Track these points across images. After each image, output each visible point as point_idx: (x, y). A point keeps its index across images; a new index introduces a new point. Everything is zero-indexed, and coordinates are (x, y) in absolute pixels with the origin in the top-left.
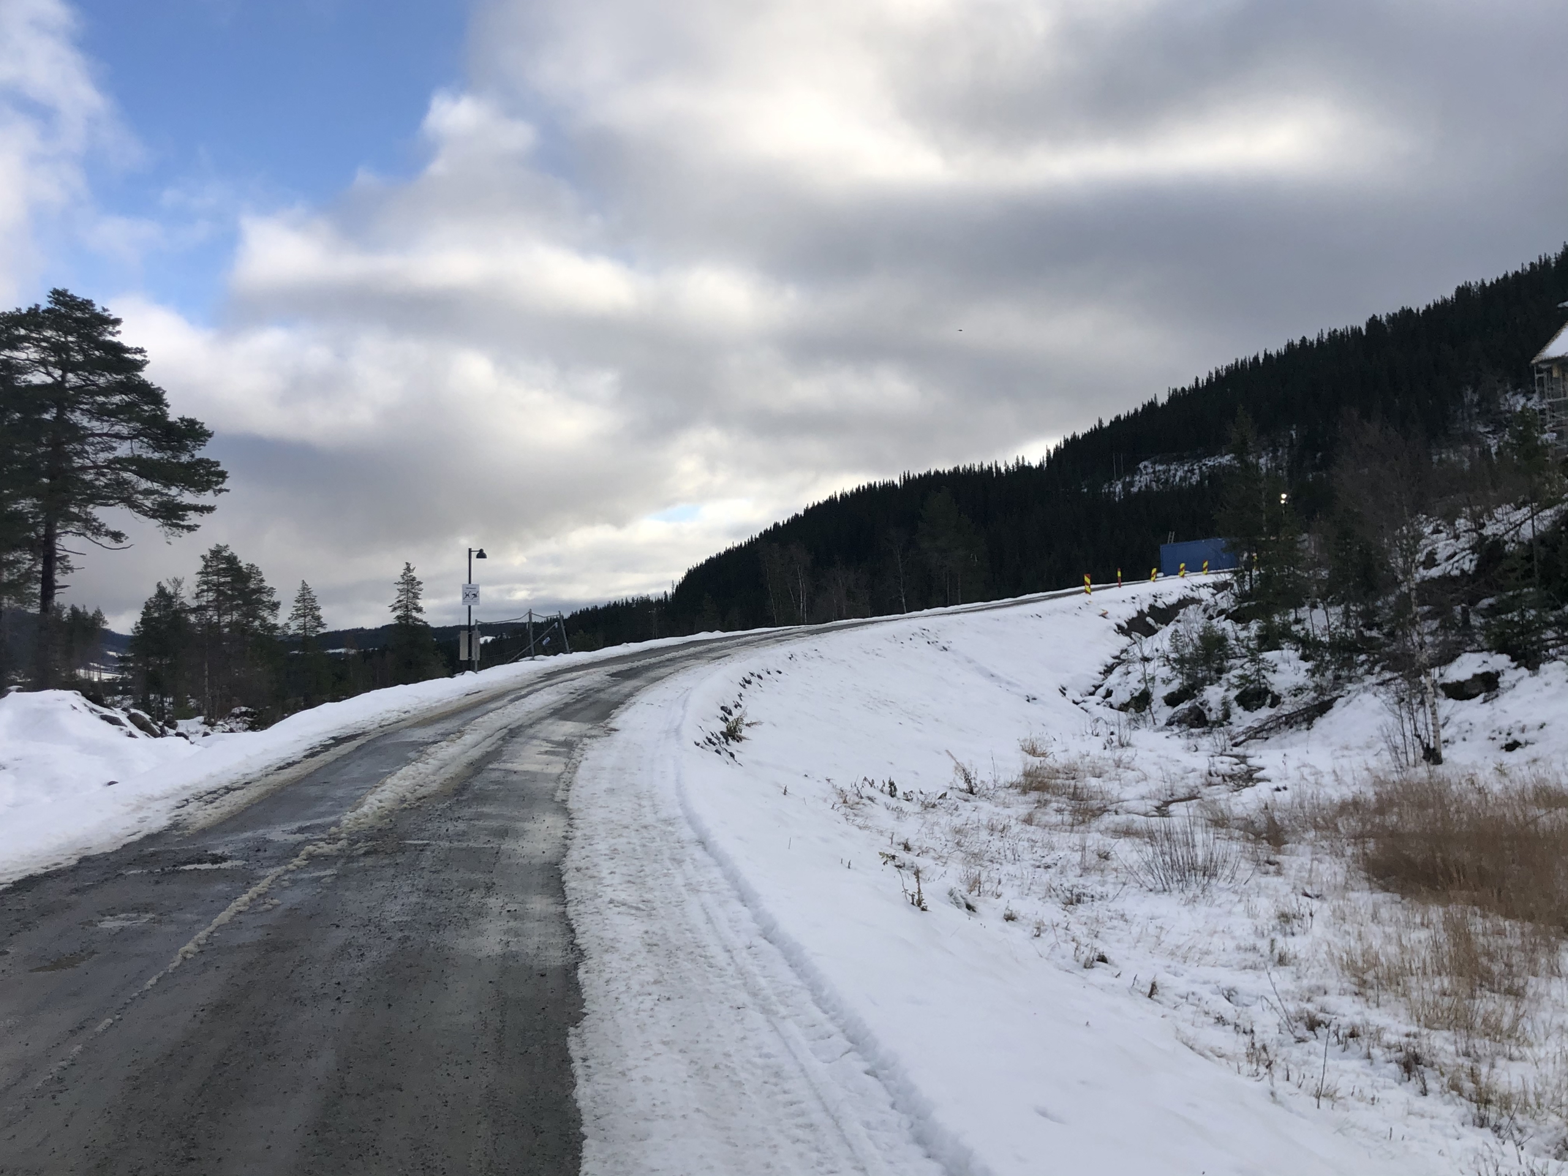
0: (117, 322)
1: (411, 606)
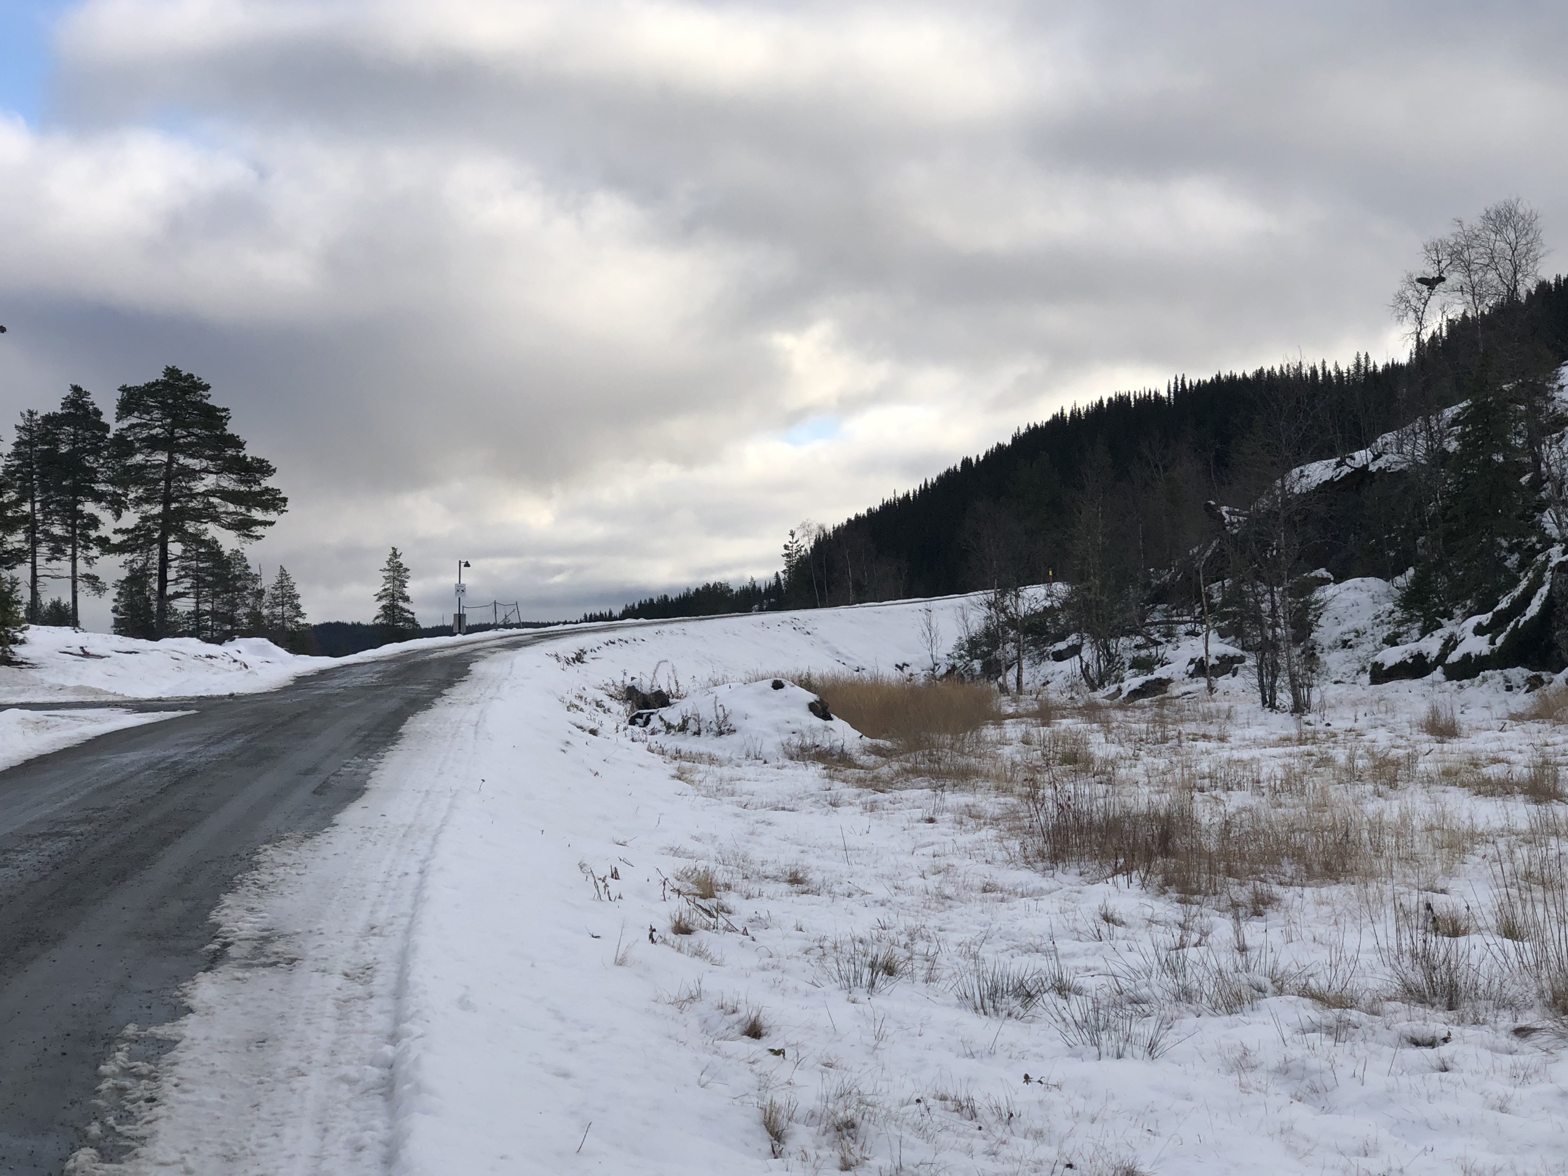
0: (207, 387)
1: (397, 595)
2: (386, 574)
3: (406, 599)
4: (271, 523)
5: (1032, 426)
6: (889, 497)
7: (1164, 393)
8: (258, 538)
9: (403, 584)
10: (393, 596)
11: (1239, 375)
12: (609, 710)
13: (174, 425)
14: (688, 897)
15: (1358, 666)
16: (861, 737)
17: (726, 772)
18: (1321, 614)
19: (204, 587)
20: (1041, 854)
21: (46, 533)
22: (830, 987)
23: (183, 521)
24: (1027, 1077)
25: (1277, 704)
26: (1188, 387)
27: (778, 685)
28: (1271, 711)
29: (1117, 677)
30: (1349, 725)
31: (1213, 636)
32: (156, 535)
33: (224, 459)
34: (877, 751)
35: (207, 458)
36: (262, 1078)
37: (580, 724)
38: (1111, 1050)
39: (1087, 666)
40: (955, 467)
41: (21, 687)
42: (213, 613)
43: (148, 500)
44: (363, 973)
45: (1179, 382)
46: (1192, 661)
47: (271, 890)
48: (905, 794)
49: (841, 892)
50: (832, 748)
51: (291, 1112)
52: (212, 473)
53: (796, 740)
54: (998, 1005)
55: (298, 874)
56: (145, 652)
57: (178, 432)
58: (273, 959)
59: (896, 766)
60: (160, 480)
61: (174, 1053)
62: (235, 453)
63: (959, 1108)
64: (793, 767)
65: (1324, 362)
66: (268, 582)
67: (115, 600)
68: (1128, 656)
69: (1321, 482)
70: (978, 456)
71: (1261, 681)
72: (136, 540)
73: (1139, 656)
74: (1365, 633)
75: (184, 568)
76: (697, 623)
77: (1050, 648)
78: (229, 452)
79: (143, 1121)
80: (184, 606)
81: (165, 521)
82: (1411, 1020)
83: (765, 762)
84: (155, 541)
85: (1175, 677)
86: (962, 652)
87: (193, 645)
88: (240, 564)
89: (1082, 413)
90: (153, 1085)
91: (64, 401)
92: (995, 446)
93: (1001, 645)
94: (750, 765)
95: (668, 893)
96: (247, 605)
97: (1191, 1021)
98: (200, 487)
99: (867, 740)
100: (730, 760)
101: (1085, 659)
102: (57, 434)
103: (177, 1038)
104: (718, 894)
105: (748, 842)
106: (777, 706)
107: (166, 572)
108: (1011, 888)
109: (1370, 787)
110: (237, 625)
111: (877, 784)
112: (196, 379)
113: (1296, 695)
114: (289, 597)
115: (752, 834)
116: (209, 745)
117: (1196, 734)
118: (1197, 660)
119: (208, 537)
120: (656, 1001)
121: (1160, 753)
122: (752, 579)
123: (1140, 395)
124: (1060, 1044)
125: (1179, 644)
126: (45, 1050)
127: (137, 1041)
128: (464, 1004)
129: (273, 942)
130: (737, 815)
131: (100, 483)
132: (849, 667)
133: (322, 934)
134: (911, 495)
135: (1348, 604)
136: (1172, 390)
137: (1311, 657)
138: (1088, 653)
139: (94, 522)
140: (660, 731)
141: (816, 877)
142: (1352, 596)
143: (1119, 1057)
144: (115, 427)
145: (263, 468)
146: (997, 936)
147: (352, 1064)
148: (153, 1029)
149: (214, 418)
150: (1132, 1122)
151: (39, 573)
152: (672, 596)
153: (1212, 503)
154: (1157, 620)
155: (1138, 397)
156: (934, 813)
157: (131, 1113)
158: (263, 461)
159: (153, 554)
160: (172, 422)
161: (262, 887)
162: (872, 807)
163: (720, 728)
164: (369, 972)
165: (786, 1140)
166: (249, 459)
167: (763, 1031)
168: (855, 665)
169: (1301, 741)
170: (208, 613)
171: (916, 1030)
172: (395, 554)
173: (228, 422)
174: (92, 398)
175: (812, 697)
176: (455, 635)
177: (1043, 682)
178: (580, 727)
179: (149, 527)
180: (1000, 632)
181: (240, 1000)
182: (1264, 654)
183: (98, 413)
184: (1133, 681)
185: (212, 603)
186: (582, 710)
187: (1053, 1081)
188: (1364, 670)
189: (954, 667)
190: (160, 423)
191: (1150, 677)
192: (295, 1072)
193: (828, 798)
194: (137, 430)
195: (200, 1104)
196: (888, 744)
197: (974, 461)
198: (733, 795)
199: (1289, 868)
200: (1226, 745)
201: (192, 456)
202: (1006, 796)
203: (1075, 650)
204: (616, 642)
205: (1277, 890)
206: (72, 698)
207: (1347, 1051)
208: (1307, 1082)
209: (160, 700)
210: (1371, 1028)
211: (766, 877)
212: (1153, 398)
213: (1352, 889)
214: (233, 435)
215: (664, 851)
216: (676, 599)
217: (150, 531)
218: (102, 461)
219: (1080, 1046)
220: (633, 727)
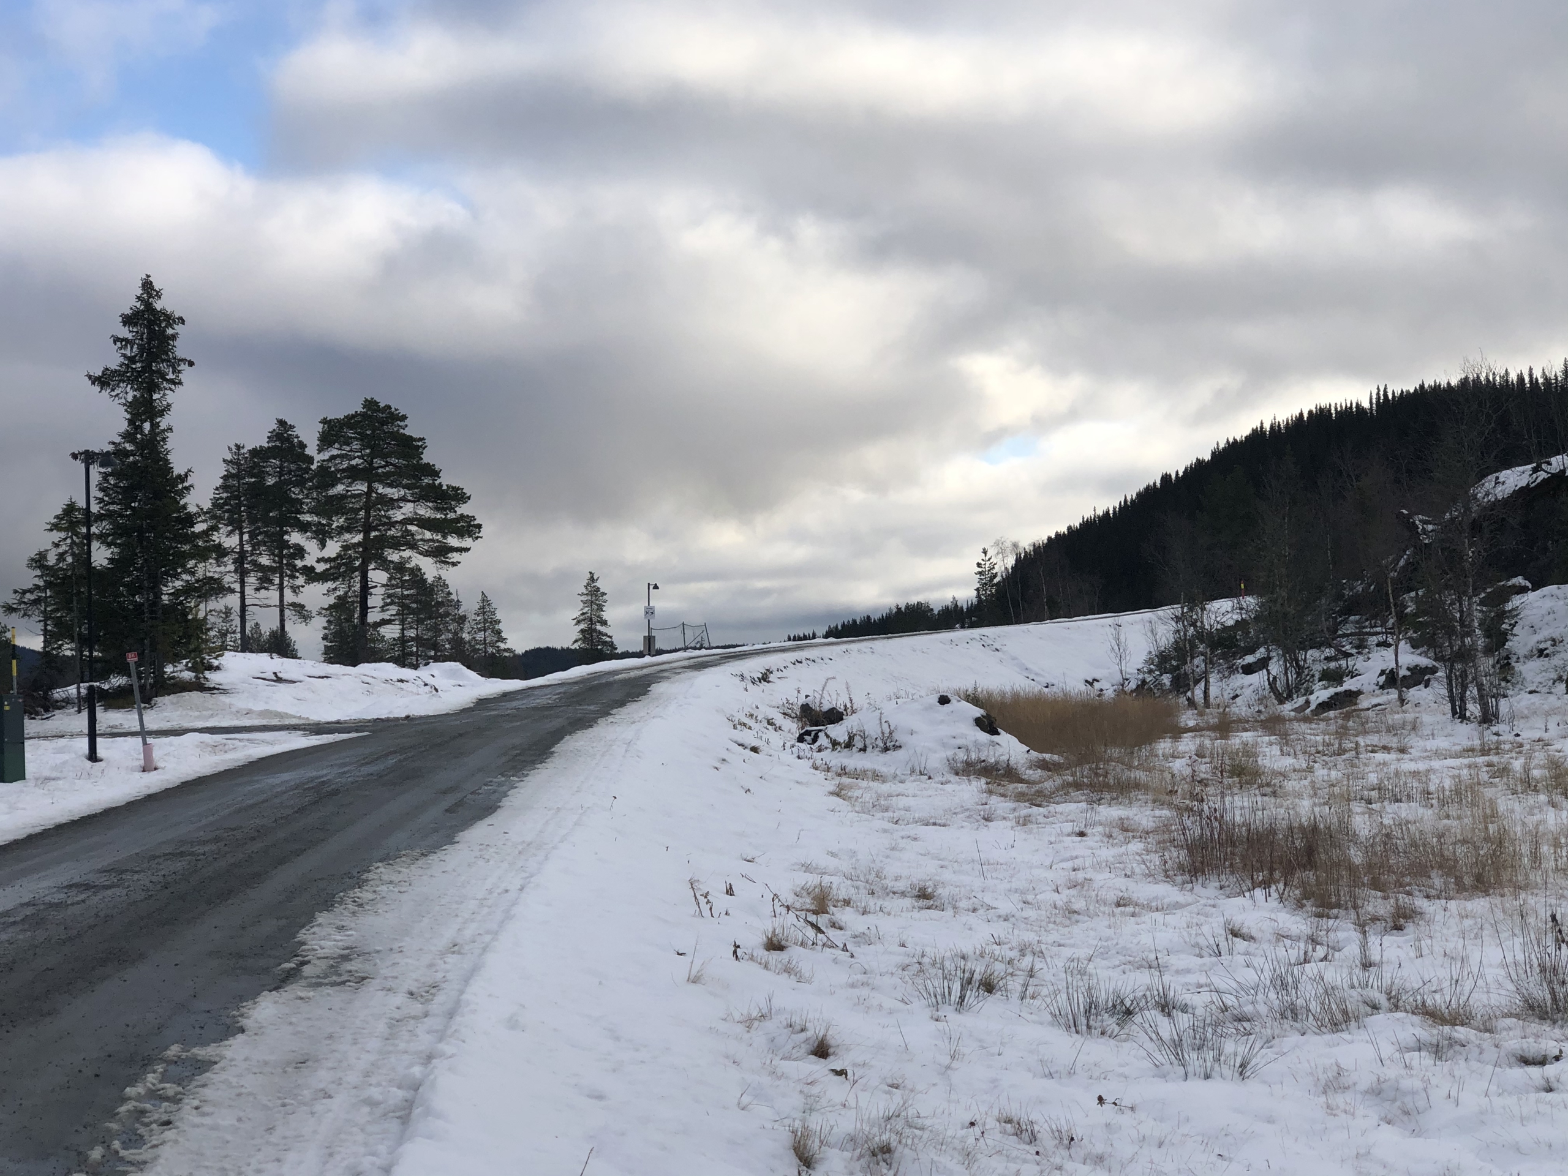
0: (404, 418)
1: (595, 619)
2: (584, 598)
3: (604, 623)
4: (467, 550)
5: (1231, 440)
6: (1089, 514)
7: (1366, 404)
8: (454, 564)
9: (600, 608)
10: (591, 619)
11: (1444, 384)
12: (780, 728)
13: (373, 456)
14: (798, 913)
15: (1554, 676)
16: (1028, 751)
17: (885, 788)
18: (1516, 622)
19: (410, 614)
20: (1181, 868)
21: (254, 563)
22: (919, 1006)
23: (382, 549)
24: (1100, 1099)
25: (1468, 714)
26: (1390, 397)
27: (944, 700)
28: (1461, 722)
29: (1307, 690)
30: (1537, 735)
31: (1403, 646)
32: (357, 563)
33: (420, 487)
34: (1043, 765)
35: (405, 487)
36: (286, 1100)
37: (741, 741)
38: (1198, 1070)
39: (1275, 678)
40: (1155, 483)
41: (210, 712)
42: (418, 639)
43: (349, 529)
44: (428, 992)
45: (1382, 393)
46: (1383, 673)
47: (367, 907)
48: (1059, 808)
49: (966, 908)
50: (997, 763)
51: (303, 1136)
52: (409, 501)
53: (962, 756)
54: (1092, 1023)
55: (400, 892)
56: (337, 676)
57: (377, 462)
58: (344, 978)
59: (1059, 781)
60: (361, 509)
61: (207, 1074)
62: (431, 482)
63: (1019, 1132)
64: (957, 783)
65: (1531, 369)
66: (469, 606)
67: (325, 628)
68: (1317, 668)
69: (1517, 488)
70: (1177, 472)
71: (1451, 691)
72: (337, 570)
73: (1328, 668)
74: (1562, 641)
75: (389, 596)
76: (885, 641)
77: (1239, 661)
78: (426, 481)
79: (149, 1145)
80: (391, 632)
81: (365, 549)
82: (1525, 1037)
83: (930, 778)
84: (356, 569)
85: (1365, 689)
86: (1152, 667)
87: (389, 670)
88: (442, 590)
89: (1282, 426)
90: (174, 1107)
91: (269, 435)
92: (1194, 461)
93: (1189, 659)
94: (914, 781)
95: (778, 910)
96: (449, 631)
97: (1294, 1038)
98: (398, 515)
99: (1034, 754)
100: (895, 776)
101: (1274, 672)
102: (264, 467)
103: (217, 1059)
104: (832, 909)
105: (887, 857)
106: (942, 721)
107: (367, 599)
108: (1145, 903)
109: (1543, 798)
110: (441, 651)
111: (1038, 798)
112: (393, 410)
113: (1485, 707)
114: (491, 622)
115: (893, 849)
116: (362, 765)
117: (1376, 746)
118: (1387, 672)
119: (412, 565)
120: (725, 1020)
121: (1335, 765)
122: (954, 598)
123: (1341, 406)
124: (1147, 1064)
125: (1370, 656)
126: (80, 1071)
127: (176, 1062)
128: (513, 1023)
129: (351, 960)
130: (885, 831)
131: (304, 513)
132: (1039, 683)
133: (401, 951)
134: (1111, 512)
135: (1544, 612)
136: (1374, 401)
137: (1505, 667)
138: (1275, 667)
139: (300, 552)
140: (826, 748)
141: (943, 892)
142: (1548, 604)
143: (1207, 1077)
144: (318, 458)
145: (458, 496)
146: (1114, 952)
147: (381, 1085)
148: (195, 1050)
149: (411, 447)
150: (1202, 1148)
151: (247, 602)
152: (875, 617)
153: (1405, 512)
154: (1349, 632)
155: (1339, 409)
156: (1086, 826)
157: (141, 1137)
158: (458, 489)
159: (354, 582)
160: (371, 452)
161: (361, 905)
162: (1025, 822)
163: (885, 744)
164: (433, 991)
165: (816, 1166)
166: (445, 487)
167: (831, 1050)
168: (1044, 681)
169: (1484, 752)
170: (412, 639)
171: (995, 1050)
172: (592, 579)
173: (424, 451)
174: (297, 431)
175: (978, 712)
176: (643, 656)
177: (1231, 695)
178: (742, 745)
179: (351, 556)
180: (1187, 645)
181: (294, 1020)
182: (1452, 666)
183: (303, 446)
184: (1321, 694)
185: (417, 629)
186: (750, 728)
187: (1126, 1102)
188: (1560, 679)
189: (1144, 682)
190: (359, 454)
191: (1339, 689)
192: (321, 1094)
193: (982, 813)
194: (338, 461)
195: (214, 1128)
196: (1056, 757)
197: (1173, 477)
198: (887, 810)
199: (1437, 881)
200: (1406, 756)
201: (391, 485)
202: (1162, 809)
203: (1263, 664)
204: (804, 661)
205: (1421, 903)
206: (257, 722)
207: (1446, 1069)
208: (1398, 1103)
209: (338, 722)
210: (1479, 1046)
211: (894, 893)
212: (1354, 410)
213: (1497, 900)
214: (429, 464)
215: (796, 867)
216: (879, 620)
217: (352, 560)
218: (306, 492)
219: (1168, 1067)
220: (800, 744)
